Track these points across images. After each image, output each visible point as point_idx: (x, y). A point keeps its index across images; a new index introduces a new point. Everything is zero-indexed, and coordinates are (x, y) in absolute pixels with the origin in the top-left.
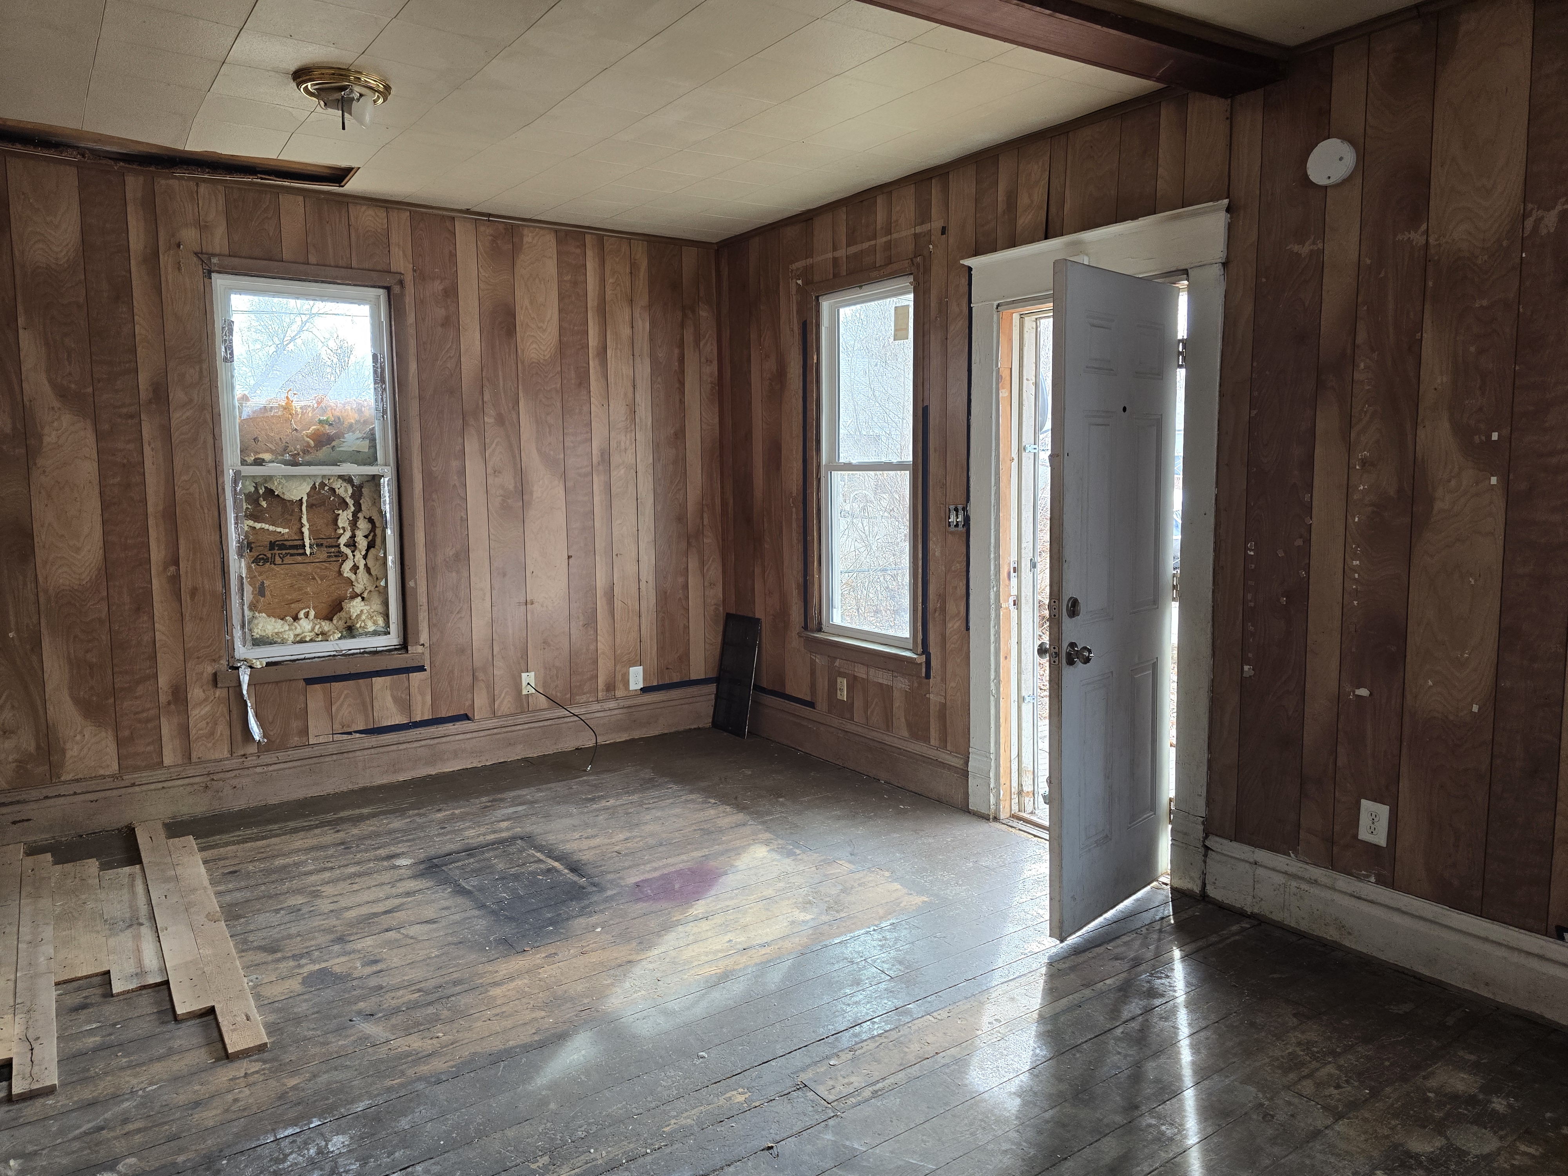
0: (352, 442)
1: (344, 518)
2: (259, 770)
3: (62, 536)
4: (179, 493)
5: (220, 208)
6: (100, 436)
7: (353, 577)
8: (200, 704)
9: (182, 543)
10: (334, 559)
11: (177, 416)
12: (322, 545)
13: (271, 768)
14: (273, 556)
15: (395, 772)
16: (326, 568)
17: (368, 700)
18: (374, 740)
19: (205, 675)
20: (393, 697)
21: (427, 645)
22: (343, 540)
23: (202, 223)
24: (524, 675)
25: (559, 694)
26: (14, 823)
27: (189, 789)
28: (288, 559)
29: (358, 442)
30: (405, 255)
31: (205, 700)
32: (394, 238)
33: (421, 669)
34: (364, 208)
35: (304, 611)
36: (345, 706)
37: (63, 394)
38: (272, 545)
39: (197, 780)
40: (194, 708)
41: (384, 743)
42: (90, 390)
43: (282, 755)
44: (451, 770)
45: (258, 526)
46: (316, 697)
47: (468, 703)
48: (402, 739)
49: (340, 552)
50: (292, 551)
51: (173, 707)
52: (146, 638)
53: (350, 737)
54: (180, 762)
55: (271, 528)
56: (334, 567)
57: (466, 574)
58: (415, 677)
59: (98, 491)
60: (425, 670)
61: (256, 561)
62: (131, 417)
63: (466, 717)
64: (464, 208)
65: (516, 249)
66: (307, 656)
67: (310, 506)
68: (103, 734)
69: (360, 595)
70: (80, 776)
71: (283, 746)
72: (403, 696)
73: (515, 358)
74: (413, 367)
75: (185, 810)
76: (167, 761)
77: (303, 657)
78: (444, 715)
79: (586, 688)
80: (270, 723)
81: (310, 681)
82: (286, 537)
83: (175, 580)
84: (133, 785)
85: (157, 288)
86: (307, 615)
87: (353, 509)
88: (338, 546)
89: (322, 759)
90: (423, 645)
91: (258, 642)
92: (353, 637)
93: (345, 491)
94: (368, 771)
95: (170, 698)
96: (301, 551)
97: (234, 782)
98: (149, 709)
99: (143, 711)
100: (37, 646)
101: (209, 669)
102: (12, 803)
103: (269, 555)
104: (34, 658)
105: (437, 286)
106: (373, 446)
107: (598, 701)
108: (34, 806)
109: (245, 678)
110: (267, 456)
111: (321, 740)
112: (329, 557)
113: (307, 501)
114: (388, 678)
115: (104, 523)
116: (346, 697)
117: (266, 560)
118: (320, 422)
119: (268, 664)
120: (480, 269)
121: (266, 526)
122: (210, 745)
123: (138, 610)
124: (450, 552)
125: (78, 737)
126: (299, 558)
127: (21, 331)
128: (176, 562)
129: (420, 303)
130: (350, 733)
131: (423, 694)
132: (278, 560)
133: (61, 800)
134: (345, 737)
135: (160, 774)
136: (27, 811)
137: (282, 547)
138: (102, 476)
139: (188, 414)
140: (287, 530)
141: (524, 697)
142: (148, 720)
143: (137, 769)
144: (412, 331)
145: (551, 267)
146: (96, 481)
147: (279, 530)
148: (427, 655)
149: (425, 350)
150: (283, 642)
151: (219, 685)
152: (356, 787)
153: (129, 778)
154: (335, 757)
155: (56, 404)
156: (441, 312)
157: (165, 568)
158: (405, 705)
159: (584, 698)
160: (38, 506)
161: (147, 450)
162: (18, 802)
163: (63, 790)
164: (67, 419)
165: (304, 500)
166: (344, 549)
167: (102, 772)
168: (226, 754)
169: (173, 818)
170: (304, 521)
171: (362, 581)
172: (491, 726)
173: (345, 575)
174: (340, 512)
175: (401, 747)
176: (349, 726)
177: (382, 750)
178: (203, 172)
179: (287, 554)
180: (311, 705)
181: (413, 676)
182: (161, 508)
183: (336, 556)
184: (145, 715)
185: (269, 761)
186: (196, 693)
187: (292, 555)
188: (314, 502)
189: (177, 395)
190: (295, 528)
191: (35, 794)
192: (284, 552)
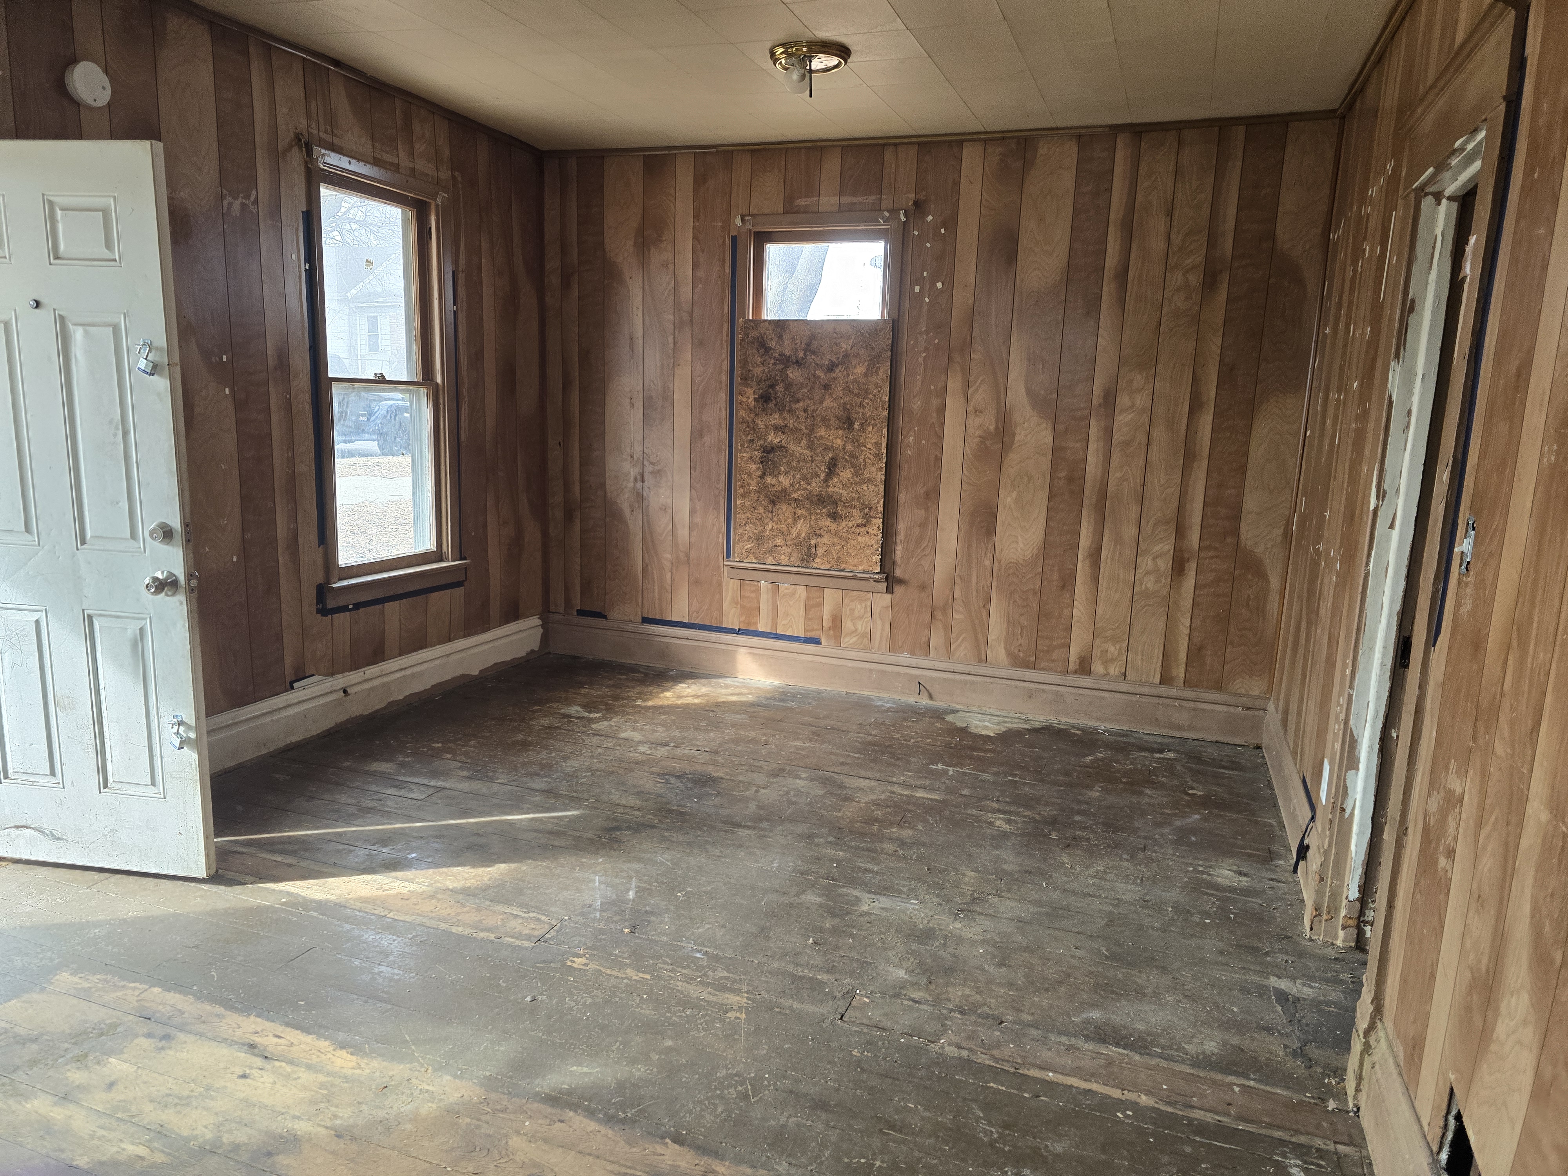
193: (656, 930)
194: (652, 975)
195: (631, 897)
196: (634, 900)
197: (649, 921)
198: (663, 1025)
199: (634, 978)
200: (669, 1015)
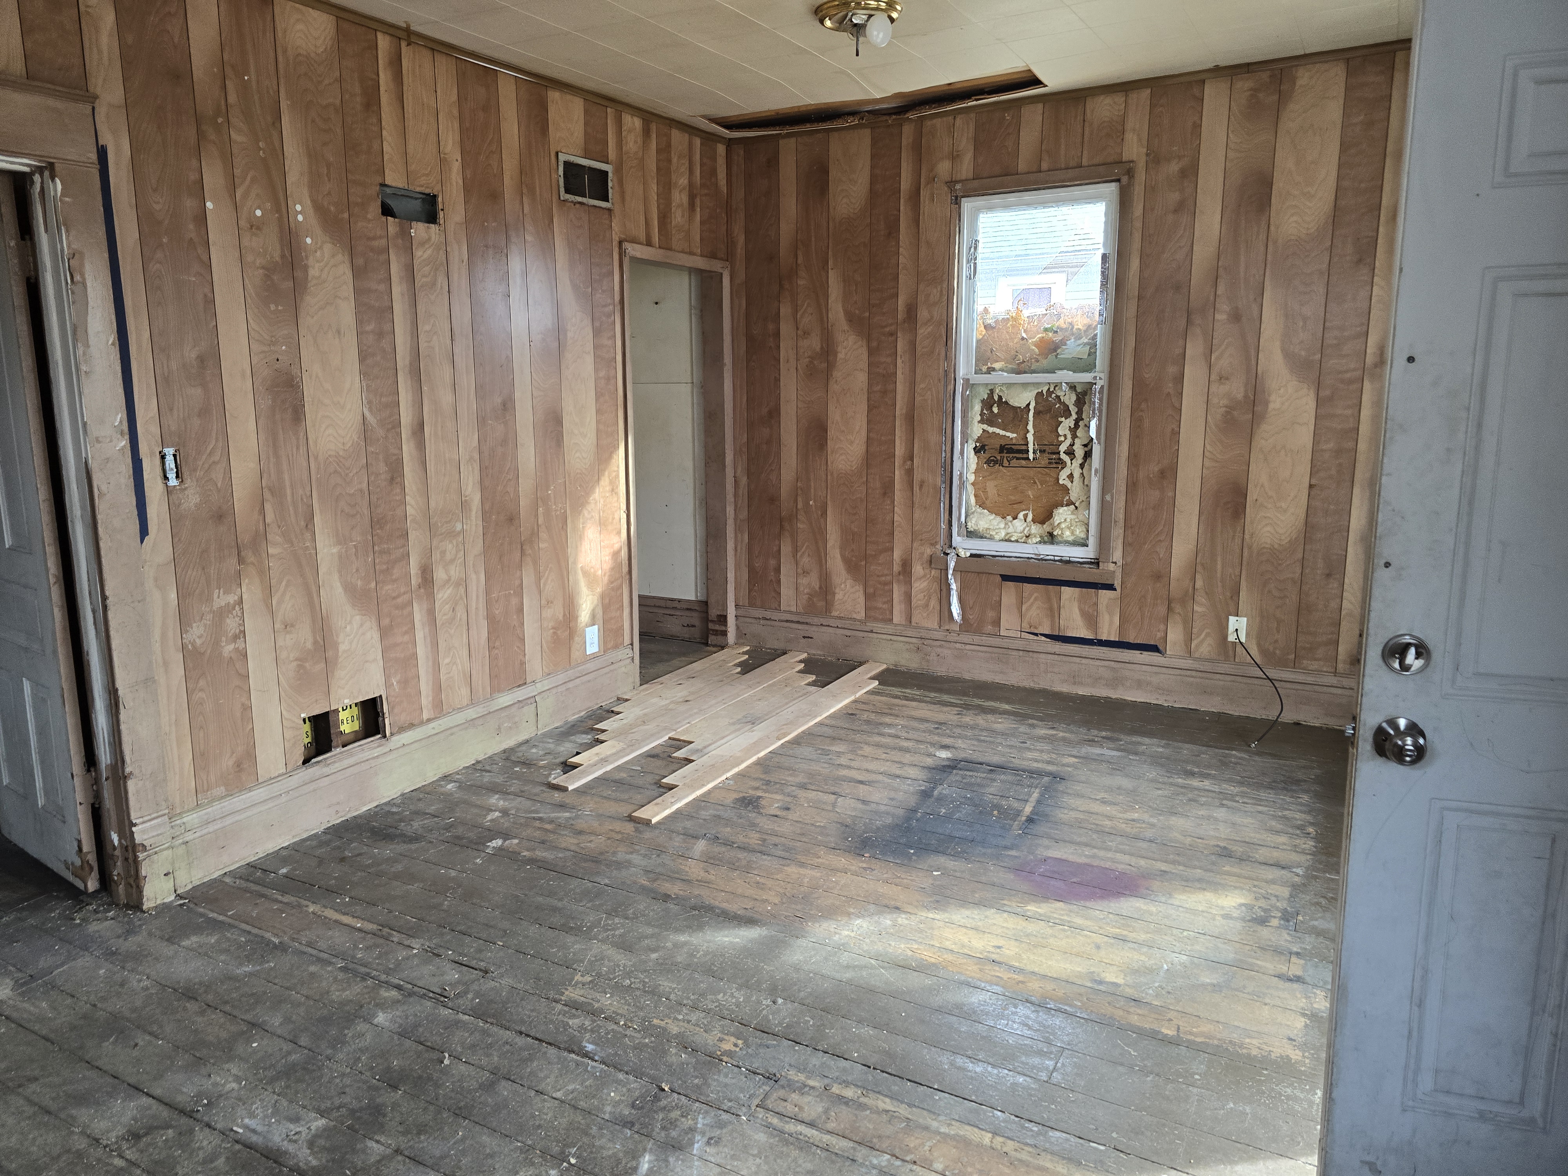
0: (1074, 349)
1: (1066, 424)
2: (958, 646)
3: (843, 431)
4: (918, 399)
5: (970, 135)
6: (871, 352)
7: (1069, 485)
8: (920, 579)
9: (916, 441)
10: (1054, 466)
11: (922, 332)
12: (1044, 451)
13: (968, 647)
14: (1002, 458)
15: (1075, 683)
16: (1047, 474)
17: (1056, 606)
18: (1059, 647)
19: (925, 555)
20: (1081, 610)
21: (1120, 563)
22: (1063, 448)
23: (955, 153)
24: (1232, 619)
25: (1278, 652)
26: (804, 637)
27: (907, 646)
28: (1014, 462)
29: (1079, 348)
30: (1140, 140)
31: (925, 576)
32: (1129, 125)
33: (1110, 587)
34: (1102, 97)
35: (1024, 512)
36: (1034, 608)
37: (851, 319)
38: (1002, 449)
39: (914, 640)
40: (916, 580)
41: (1067, 652)
42: (867, 314)
43: (977, 639)
44: (1134, 699)
45: (991, 430)
46: (1009, 594)
47: (1160, 635)
48: (1084, 654)
49: (1060, 459)
50: (1017, 455)
51: (901, 577)
52: (888, 518)
53: (1036, 638)
54: (904, 623)
55: (1002, 432)
56: (1053, 473)
57: (1170, 494)
58: (1104, 594)
59: (866, 397)
60: (1115, 589)
61: (988, 462)
62: (891, 334)
63: (1154, 649)
64: (1211, 65)
65: (1283, 98)
66: (1006, 554)
67: (1037, 413)
68: (857, 587)
69: (1074, 504)
70: (842, 615)
71: (979, 631)
72: (1090, 611)
73: (1265, 238)
74: (1135, 264)
75: (903, 662)
76: (895, 621)
77: (1002, 554)
78: (1131, 640)
79: (1320, 652)
80: (971, 608)
81: (1005, 578)
82: (1014, 441)
83: (910, 472)
84: (872, 631)
85: (916, 221)
86: (1026, 516)
87: (1074, 416)
88: (1059, 453)
89: (1010, 652)
90: (1115, 563)
91: (971, 535)
92: (1052, 543)
93: (1070, 399)
94: (1049, 675)
95: (900, 569)
96: (1025, 456)
97: (939, 650)
98: (886, 575)
99: (882, 576)
100: (824, 513)
101: (928, 551)
102: (803, 623)
103: (999, 458)
104: (822, 520)
105: (1174, 167)
106: (1092, 354)
107: (1335, 673)
108: (814, 628)
109: (952, 565)
110: (997, 366)
111: (1011, 634)
112: (1050, 463)
113: (1035, 408)
114: (1077, 590)
115: (869, 422)
116: (1036, 599)
117: (996, 462)
118: (1046, 330)
119: (972, 555)
120: (1231, 135)
121: (998, 431)
122: (925, 615)
123: (885, 494)
124: (1155, 468)
125: (843, 586)
126: (1023, 462)
127: (830, 271)
128: (911, 459)
129: (1151, 190)
130: (1036, 635)
131: (1111, 615)
132: (1006, 463)
133: (830, 630)
134: (1032, 637)
135: (889, 628)
136: (812, 631)
137: (1010, 451)
138: (870, 385)
139: (929, 329)
140: (1015, 435)
141: (1230, 645)
142: (885, 584)
143: (876, 619)
144: (1138, 224)
145: (1334, 111)
146: (865, 390)
147: (1008, 434)
148: (1119, 575)
149: (1150, 243)
150: (991, 538)
151: (933, 566)
152: (1037, 686)
153: (870, 625)
154: (1021, 653)
155: (846, 328)
156: (1175, 196)
157: (905, 462)
158: (1092, 620)
159: (1315, 665)
160: (831, 407)
161: (899, 361)
162: (807, 623)
163: (832, 622)
164: (852, 338)
165: (1032, 407)
166: (1064, 457)
167: (855, 616)
168: (936, 626)
169: (896, 666)
170: (1030, 427)
171: (1075, 491)
172: (1182, 666)
173: (1061, 482)
174: (1063, 419)
175: (1084, 661)
176: (1036, 628)
177: (1064, 658)
178: (930, 109)
179: (1014, 458)
180: (1005, 600)
181: (1103, 592)
182: (904, 411)
183: (1056, 463)
184: (883, 578)
185: (966, 640)
186: (918, 569)
187: (1018, 459)
188: (1041, 409)
189: (923, 314)
190: (1022, 433)
191: (816, 620)
192: (1011, 455)
193: (629, 1090)
194: (650, 1022)
195: (647, 1157)
196: (645, 1150)
197: (633, 1106)
198: (654, 971)
199: (669, 1021)
200: (647, 980)
